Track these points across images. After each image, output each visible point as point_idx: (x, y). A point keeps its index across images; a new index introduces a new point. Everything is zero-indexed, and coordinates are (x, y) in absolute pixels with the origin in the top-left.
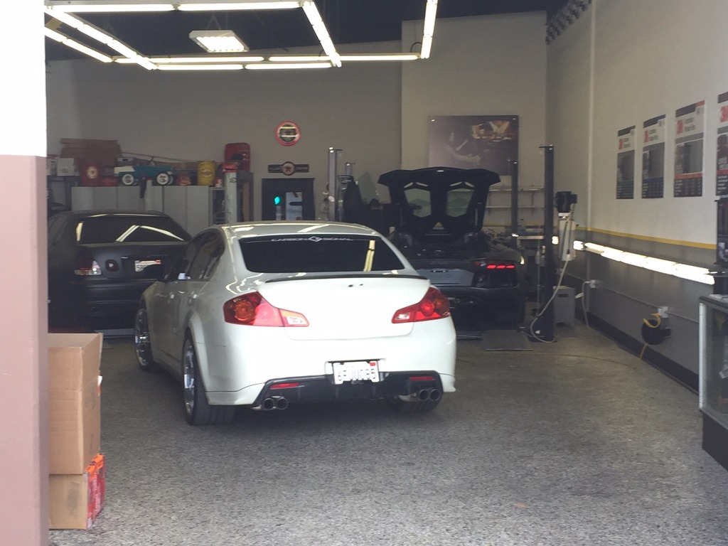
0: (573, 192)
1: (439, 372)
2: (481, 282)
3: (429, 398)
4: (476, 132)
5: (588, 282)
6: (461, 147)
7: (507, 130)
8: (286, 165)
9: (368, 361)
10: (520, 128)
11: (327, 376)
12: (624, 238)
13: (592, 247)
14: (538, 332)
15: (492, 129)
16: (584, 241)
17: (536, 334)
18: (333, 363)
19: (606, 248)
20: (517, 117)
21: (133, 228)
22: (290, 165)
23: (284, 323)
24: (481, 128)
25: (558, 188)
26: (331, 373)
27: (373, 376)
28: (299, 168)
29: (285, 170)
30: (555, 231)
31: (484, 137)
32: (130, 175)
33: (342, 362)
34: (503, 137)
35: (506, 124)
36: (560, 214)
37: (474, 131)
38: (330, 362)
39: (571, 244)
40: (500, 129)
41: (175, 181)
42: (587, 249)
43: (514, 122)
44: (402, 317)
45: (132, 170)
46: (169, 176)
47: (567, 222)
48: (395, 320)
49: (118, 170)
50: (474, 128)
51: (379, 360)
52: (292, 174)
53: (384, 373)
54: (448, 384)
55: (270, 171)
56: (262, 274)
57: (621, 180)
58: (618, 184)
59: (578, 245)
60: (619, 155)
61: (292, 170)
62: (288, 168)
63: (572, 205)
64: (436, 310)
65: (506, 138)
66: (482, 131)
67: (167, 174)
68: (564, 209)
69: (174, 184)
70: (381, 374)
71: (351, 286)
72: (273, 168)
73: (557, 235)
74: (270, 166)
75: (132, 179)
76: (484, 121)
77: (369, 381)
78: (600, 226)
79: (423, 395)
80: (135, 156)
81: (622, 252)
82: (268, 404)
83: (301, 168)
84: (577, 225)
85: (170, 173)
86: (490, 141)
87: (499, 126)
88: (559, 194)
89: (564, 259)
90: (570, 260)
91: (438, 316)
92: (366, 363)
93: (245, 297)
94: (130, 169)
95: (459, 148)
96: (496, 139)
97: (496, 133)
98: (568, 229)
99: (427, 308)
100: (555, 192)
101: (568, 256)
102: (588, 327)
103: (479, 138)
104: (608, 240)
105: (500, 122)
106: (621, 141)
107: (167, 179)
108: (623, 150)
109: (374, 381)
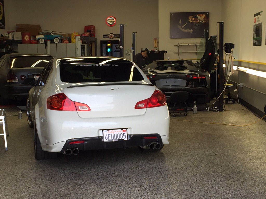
0: (233, 43)
1: (160, 134)
2: (190, 85)
3: (155, 147)
4: (191, 19)
5: (239, 84)
6: (184, 26)
7: (204, 19)
8: (111, 35)
9: (122, 129)
10: (210, 17)
11: (99, 137)
12: (257, 64)
13: (241, 69)
14: (216, 107)
15: (197, 18)
16: (238, 66)
17: (215, 109)
18: (103, 130)
19: (248, 69)
20: (209, 13)
21: (40, 61)
22: (112, 35)
23: (77, 110)
24: (193, 17)
25: (225, 42)
26: (102, 136)
27: (124, 137)
28: (115, 36)
29: (110, 37)
30: (224, 62)
31: (194, 22)
32: (43, 39)
33: (108, 130)
34: (203, 22)
35: (204, 16)
36: (227, 54)
37: (190, 19)
38: (101, 130)
39: (231, 67)
40: (201, 18)
41: (62, 41)
42: (239, 70)
43: (207, 15)
44: (140, 105)
45: (44, 37)
46: (59, 39)
47: (230, 57)
48: (137, 107)
49: (37, 37)
50: (190, 18)
51: (128, 128)
52: (113, 38)
53: (130, 135)
54: (165, 140)
55: (104, 37)
56: (69, 83)
57: (255, 37)
58: (254, 39)
59: (235, 68)
60: (254, 26)
61: (113, 37)
62: (111, 36)
63: (232, 49)
64: (158, 102)
65: (204, 22)
66: (193, 19)
67: (58, 38)
68: (228, 51)
69: (62, 43)
70: (129, 136)
71: (112, 89)
72: (105, 36)
73: (225, 63)
74: (104, 35)
75: (44, 40)
76: (194, 14)
77: (122, 140)
78: (244, 59)
79: (152, 146)
80: (47, 31)
81: (255, 71)
82: (68, 152)
83: (117, 36)
84: (234, 59)
85: (59, 38)
86: (197, 23)
87: (201, 17)
88: (226, 44)
89: (228, 74)
90: (231, 74)
91: (160, 105)
92: (120, 130)
93: (58, 95)
94: (43, 36)
95: (183, 27)
96: (199, 22)
97: (199, 20)
98: (230, 60)
99: (154, 101)
100: (224, 43)
101: (230, 72)
102: (240, 105)
103: (192, 22)
104: (248, 65)
105: (201, 15)
106: (255, 19)
107: (58, 40)
108: (257, 23)
109: (125, 139)
